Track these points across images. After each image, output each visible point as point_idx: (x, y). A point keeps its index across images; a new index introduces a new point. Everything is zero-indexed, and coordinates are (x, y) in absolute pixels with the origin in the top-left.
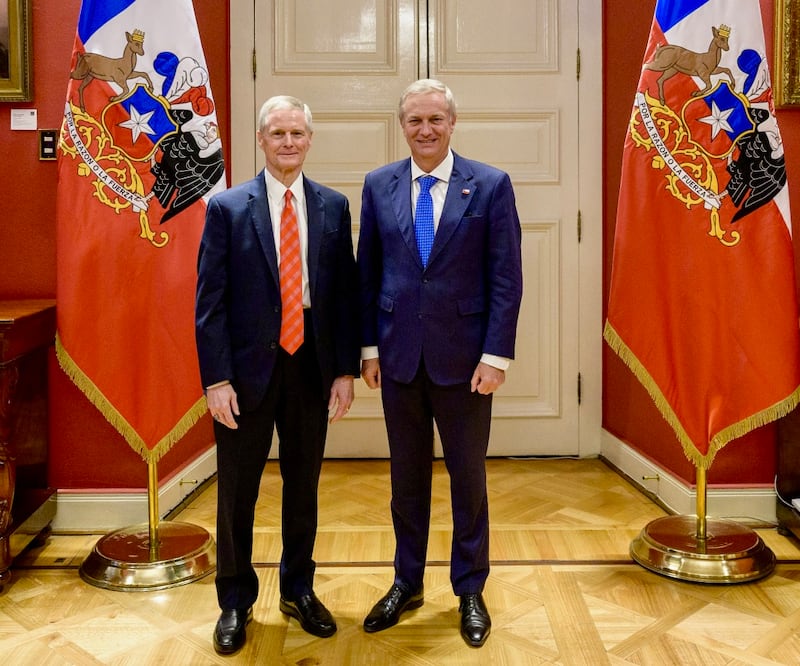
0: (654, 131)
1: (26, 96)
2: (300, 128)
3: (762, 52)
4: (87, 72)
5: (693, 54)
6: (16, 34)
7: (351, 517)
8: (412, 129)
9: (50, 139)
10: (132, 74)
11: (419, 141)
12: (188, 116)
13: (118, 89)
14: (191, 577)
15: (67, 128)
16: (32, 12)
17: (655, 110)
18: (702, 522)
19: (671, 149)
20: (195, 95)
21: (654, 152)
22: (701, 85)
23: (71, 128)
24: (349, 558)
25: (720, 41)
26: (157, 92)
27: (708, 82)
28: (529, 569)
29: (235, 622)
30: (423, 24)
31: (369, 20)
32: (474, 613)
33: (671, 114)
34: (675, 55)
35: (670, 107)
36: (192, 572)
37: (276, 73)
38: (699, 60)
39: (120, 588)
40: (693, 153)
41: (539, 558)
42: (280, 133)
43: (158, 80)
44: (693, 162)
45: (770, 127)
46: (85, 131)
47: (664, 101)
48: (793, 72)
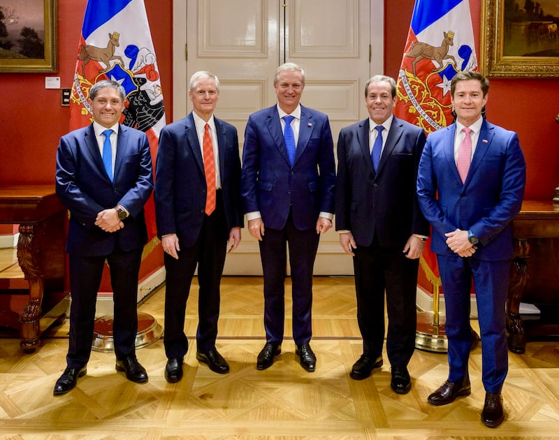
0: (410, 91)
1: (54, 69)
2: (214, 89)
3: (472, 47)
4: (87, 55)
5: (432, 48)
6: (48, 34)
7: (237, 310)
8: (282, 89)
9: (68, 94)
10: (113, 57)
11: (286, 96)
12: (144, 81)
13: (104, 66)
14: (143, 344)
15: (75, 88)
16: (58, 22)
17: (410, 80)
18: (437, 316)
19: (419, 102)
20: (148, 69)
21: (410, 103)
22: (437, 65)
23: (77, 88)
24: (234, 334)
25: (448, 40)
26: (126, 68)
27: (441, 63)
28: (337, 342)
29: (176, 365)
30: (282, 30)
31: (252, 27)
32: (307, 354)
33: (420, 81)
34: (422, 49)
35: (419, 77)
36: (144, 341)
37: (198, 57)
38: (436, 51)
39: (102, 351)
40: (432, 104)
41: (343, 336)
42: (202, 92)
43: (127, 61)
44: (431, 109)
46: (85, 89)
47: (416, 75)
48: (491, 58)
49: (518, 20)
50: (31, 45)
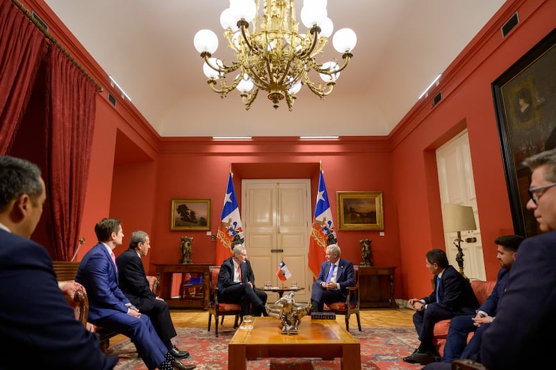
3: (332, 221)
4: (222, 226)
6: (208, 219)
9: (213, 237)
10: (230, 225)
13: (227, 228)
16: (212, 215)
20: (240, 228)
22: (322, 226)
23: (219, 234)
25: (325, 219)
26: (234, 228)
31: (267, 215)
34: (318, 221)
38: (321, 222)
43: (234, 226)
45: (334, 233)
46: (221, 235)
48: (340, 224)
49: (348, 213)
50: (203, 222)
